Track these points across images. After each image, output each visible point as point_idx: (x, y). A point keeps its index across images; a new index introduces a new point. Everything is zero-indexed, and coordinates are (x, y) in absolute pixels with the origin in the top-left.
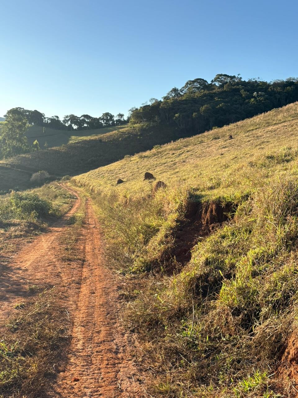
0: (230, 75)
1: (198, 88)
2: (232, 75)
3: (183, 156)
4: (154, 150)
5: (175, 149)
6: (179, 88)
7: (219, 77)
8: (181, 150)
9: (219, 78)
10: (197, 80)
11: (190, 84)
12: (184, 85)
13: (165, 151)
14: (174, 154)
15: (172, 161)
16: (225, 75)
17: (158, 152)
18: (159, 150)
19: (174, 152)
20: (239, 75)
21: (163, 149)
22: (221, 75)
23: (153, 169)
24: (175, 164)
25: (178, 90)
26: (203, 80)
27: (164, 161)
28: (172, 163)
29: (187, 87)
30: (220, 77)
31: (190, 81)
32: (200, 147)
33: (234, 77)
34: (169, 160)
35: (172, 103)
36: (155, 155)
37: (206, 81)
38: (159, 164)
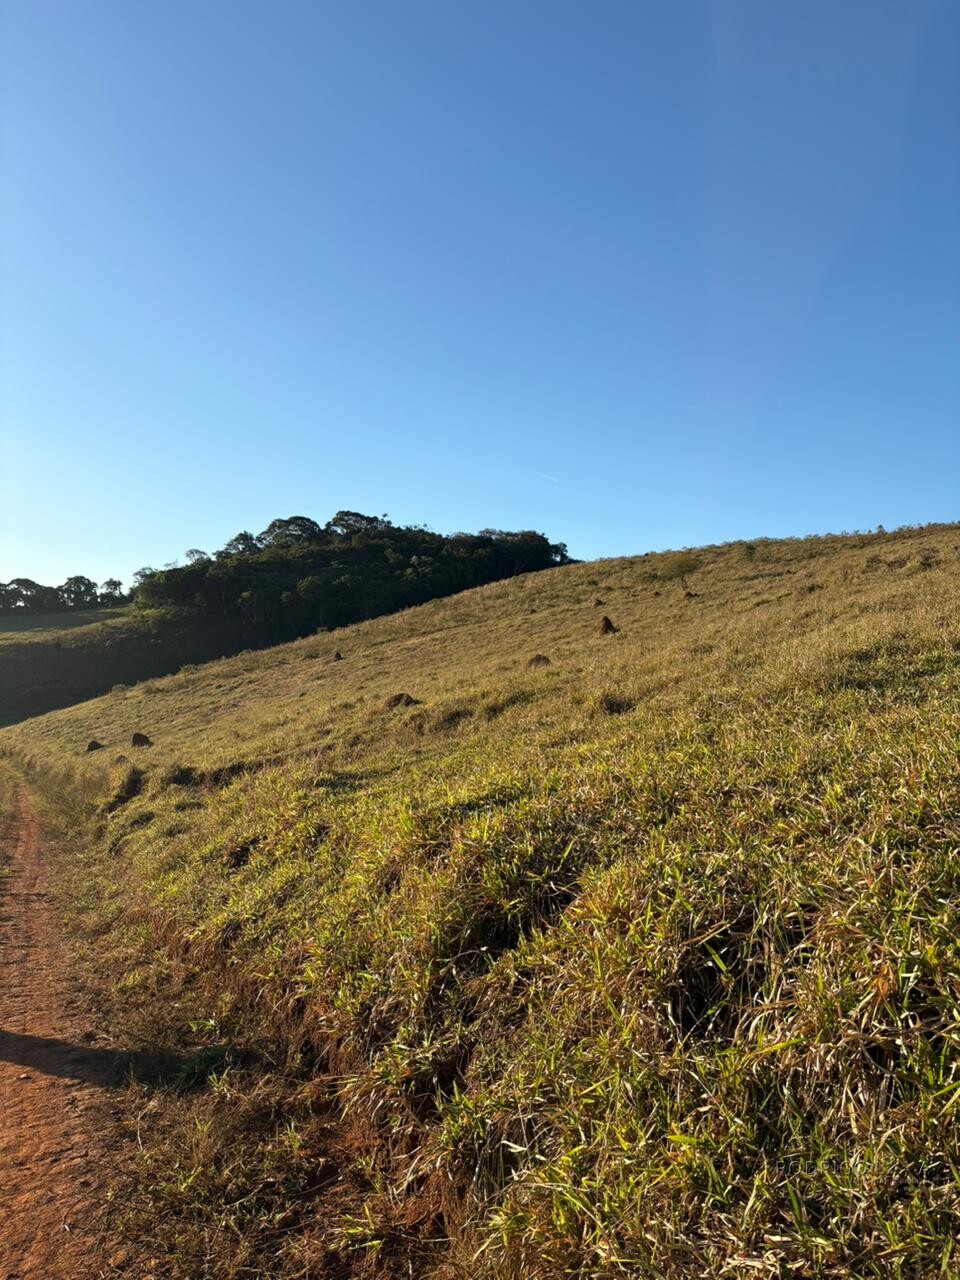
0: (366, 515)
1: (298, 538)
2: (371, 516)
3: (237, 693)
4: (181, 676)
5: (226, 676)
6: (255, 532)
7: (343, 517)
8: (236, 679)
9: (342, 519)
10: (296, 520)
11: (279, 527)
12: (265, 528)
13: (204, 678)
14: (220, 686)
15: (213, 703)
16: (357, 515)
17: (188, 681)
18: (192, 677)
19: (222, 682)
20: (385, 516)
21: (203, 673)
22: (348, 513)
23: (170, 719)
24: (215, 710)
25: (251, 538)
26: (309, 520)
27: (197, 702)
28: (211, 707)
29: (272, 533)
30: (346, 518)
31: (280, 520)
32: (277, 673)
33: (375, 519)
34: (207, 700)
35: (235, 567)
36: (180, 686)
37: (315, 524)
38: (185, 708)
